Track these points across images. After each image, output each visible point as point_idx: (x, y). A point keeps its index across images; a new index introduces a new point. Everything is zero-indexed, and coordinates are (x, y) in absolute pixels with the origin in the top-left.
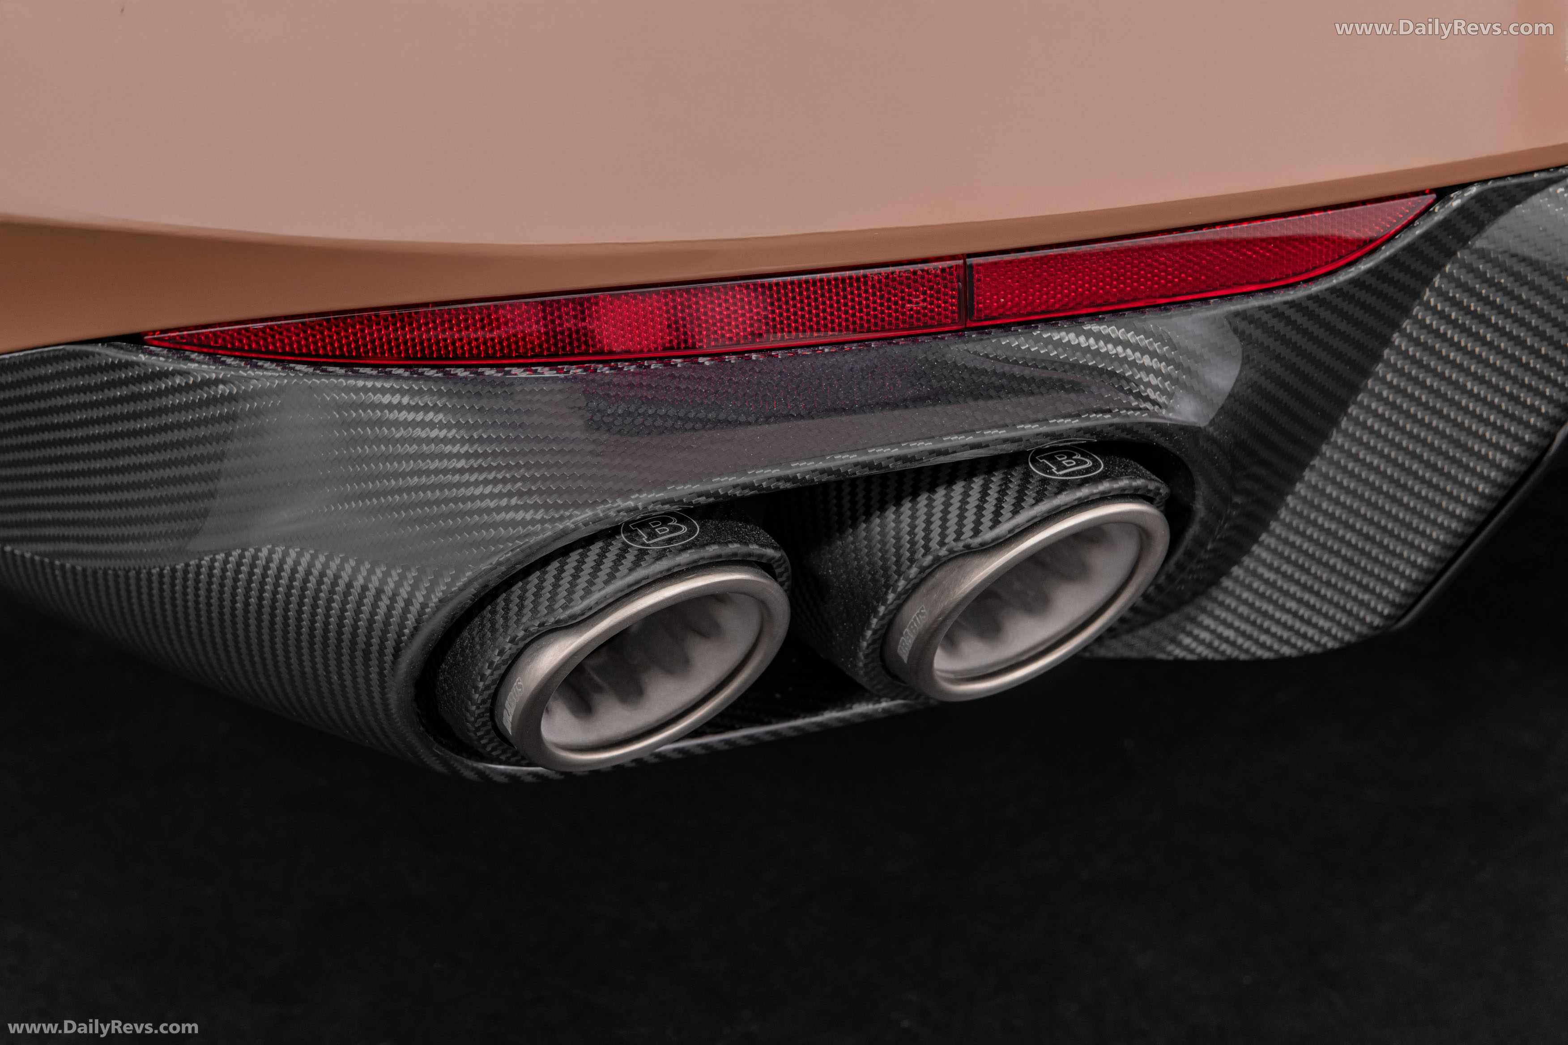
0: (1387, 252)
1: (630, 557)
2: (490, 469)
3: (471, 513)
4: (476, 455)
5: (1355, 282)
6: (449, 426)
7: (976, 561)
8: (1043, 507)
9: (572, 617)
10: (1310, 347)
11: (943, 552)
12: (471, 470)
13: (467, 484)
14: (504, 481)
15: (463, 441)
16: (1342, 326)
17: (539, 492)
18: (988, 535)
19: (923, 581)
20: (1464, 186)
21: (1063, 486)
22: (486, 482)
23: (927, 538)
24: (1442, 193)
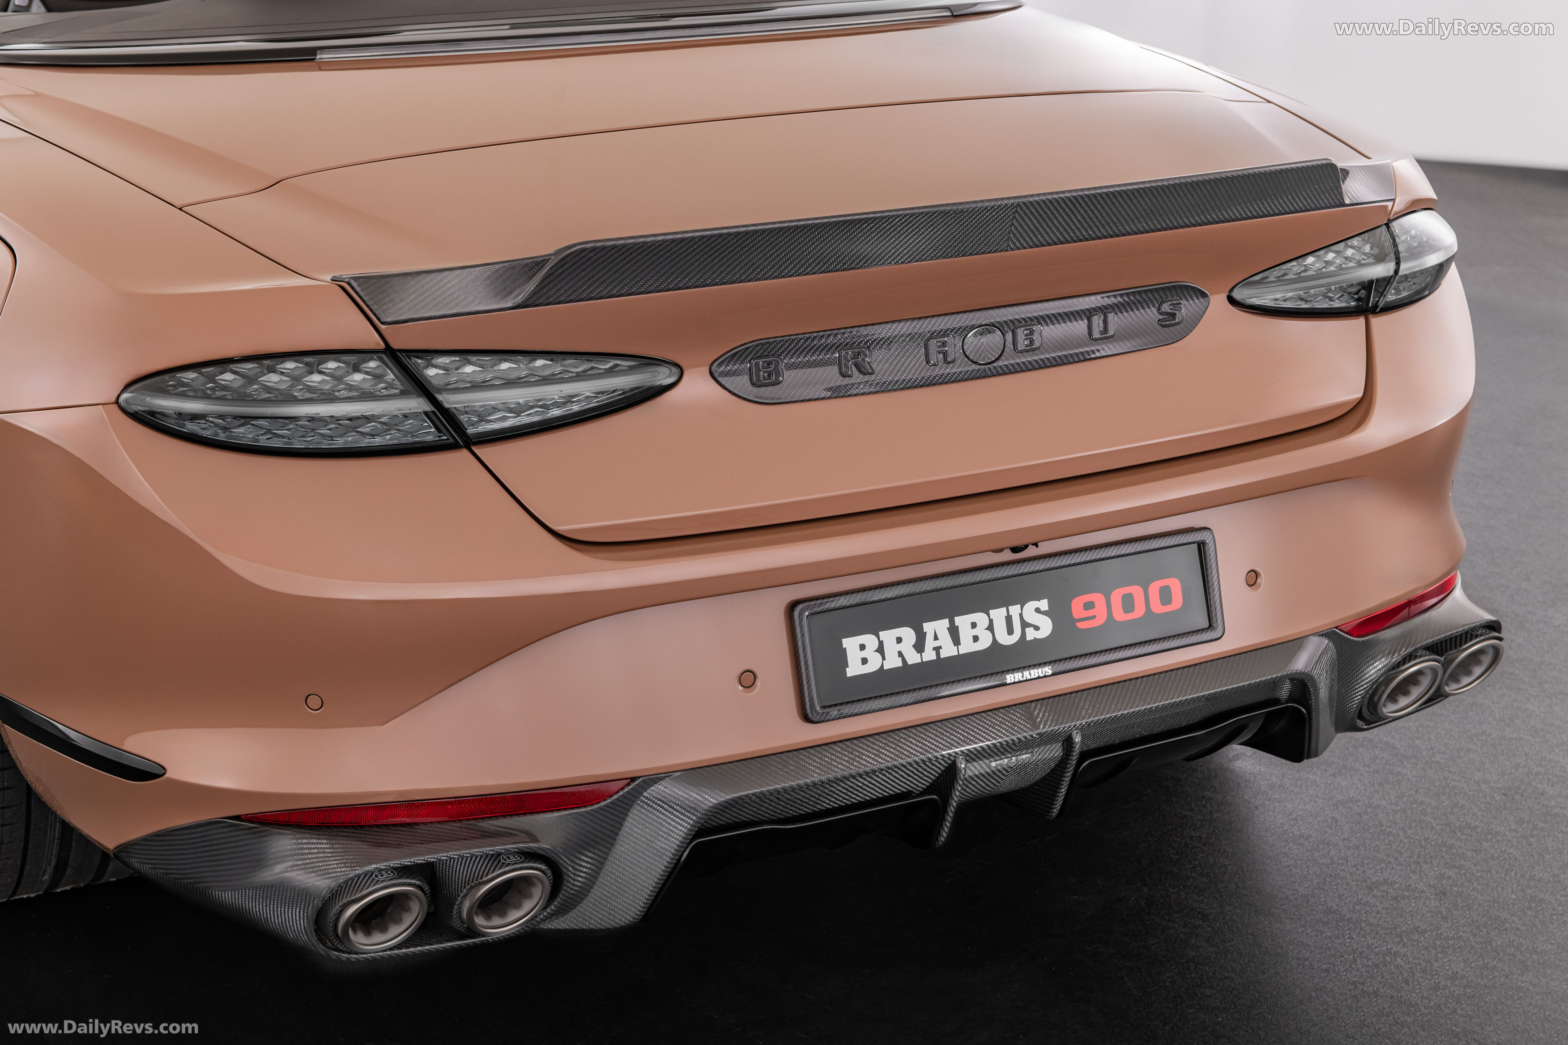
0: (615, 797)
1: (374, 882)
2: (337, 856)
3: (330, 869)
4: (334, 852)
5: (606, 806)
6: (327, 844)
7: (482, 886)
8: (501, 871)
9: (356, 899)
10: (596, 826)
11: (473, 884)
12: (332, 857)
13: (330, 861)
14: (341, 860)
15: (331, 848)
16: (605, 819)
17: (350, 863)
18: (485, 879)
19: (468, 893)
20: (641, 777)
21: (508, 865)
22: (335, 860)
23: (469, 880)
24: (633, 779)
